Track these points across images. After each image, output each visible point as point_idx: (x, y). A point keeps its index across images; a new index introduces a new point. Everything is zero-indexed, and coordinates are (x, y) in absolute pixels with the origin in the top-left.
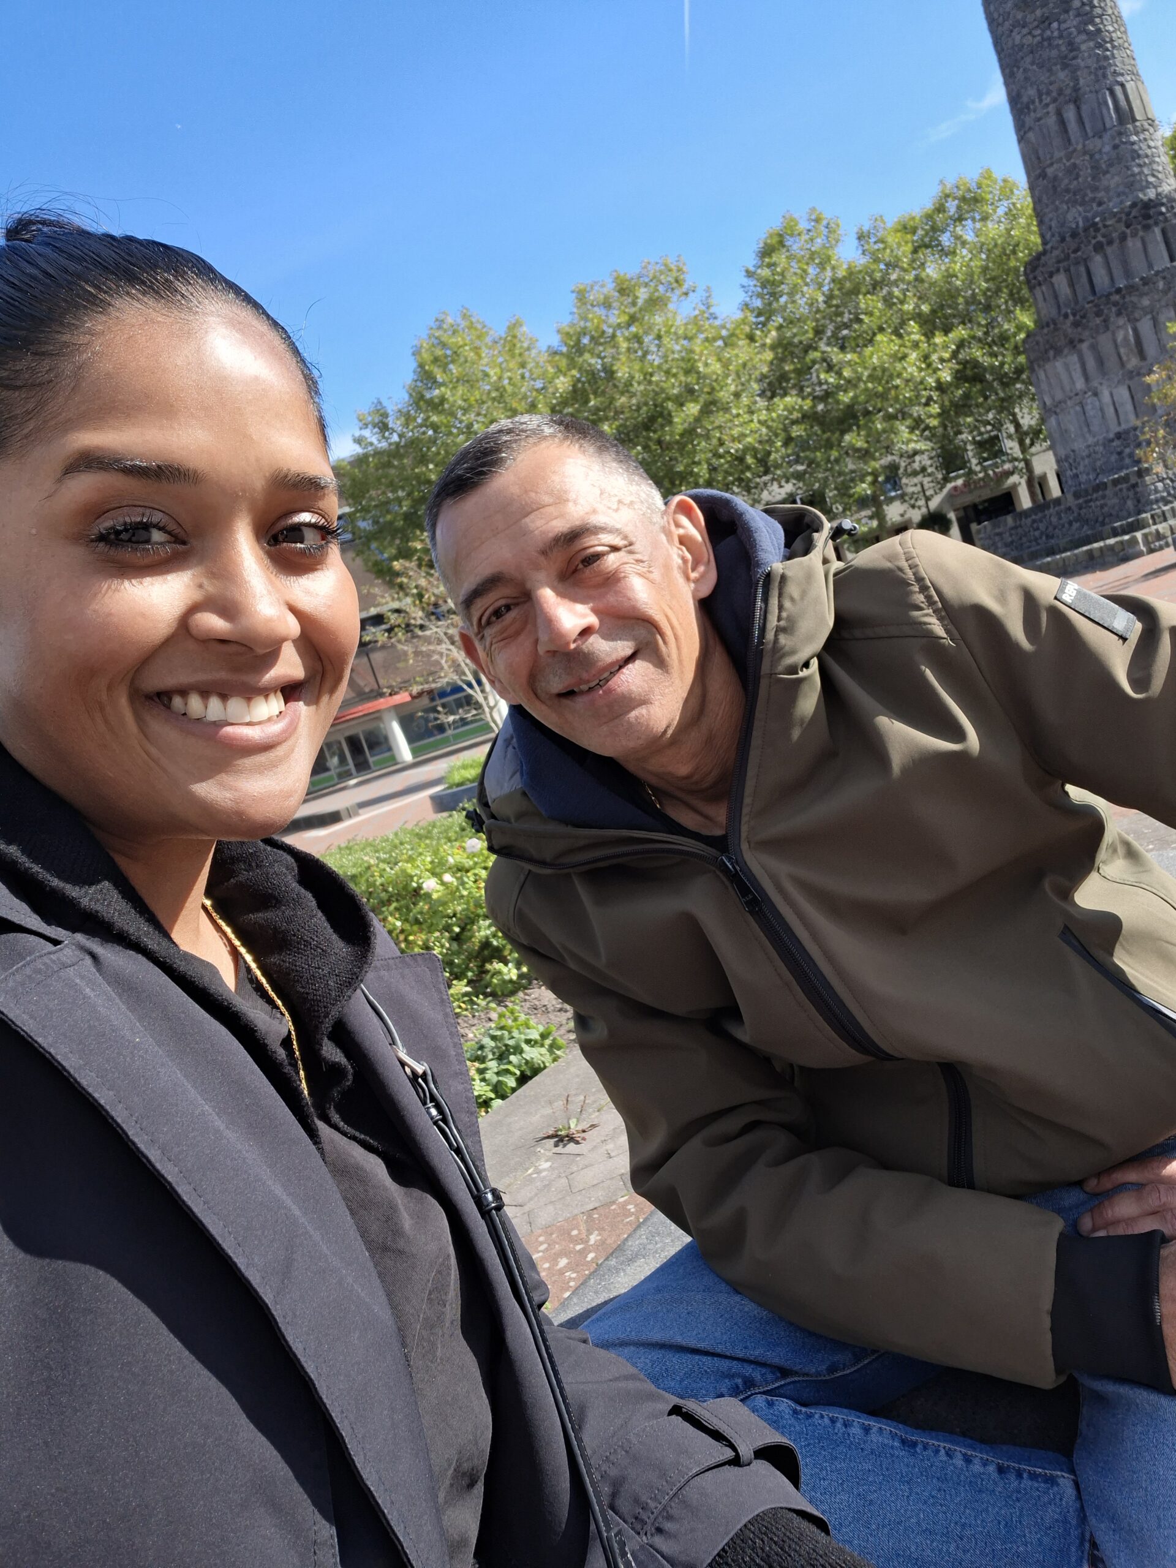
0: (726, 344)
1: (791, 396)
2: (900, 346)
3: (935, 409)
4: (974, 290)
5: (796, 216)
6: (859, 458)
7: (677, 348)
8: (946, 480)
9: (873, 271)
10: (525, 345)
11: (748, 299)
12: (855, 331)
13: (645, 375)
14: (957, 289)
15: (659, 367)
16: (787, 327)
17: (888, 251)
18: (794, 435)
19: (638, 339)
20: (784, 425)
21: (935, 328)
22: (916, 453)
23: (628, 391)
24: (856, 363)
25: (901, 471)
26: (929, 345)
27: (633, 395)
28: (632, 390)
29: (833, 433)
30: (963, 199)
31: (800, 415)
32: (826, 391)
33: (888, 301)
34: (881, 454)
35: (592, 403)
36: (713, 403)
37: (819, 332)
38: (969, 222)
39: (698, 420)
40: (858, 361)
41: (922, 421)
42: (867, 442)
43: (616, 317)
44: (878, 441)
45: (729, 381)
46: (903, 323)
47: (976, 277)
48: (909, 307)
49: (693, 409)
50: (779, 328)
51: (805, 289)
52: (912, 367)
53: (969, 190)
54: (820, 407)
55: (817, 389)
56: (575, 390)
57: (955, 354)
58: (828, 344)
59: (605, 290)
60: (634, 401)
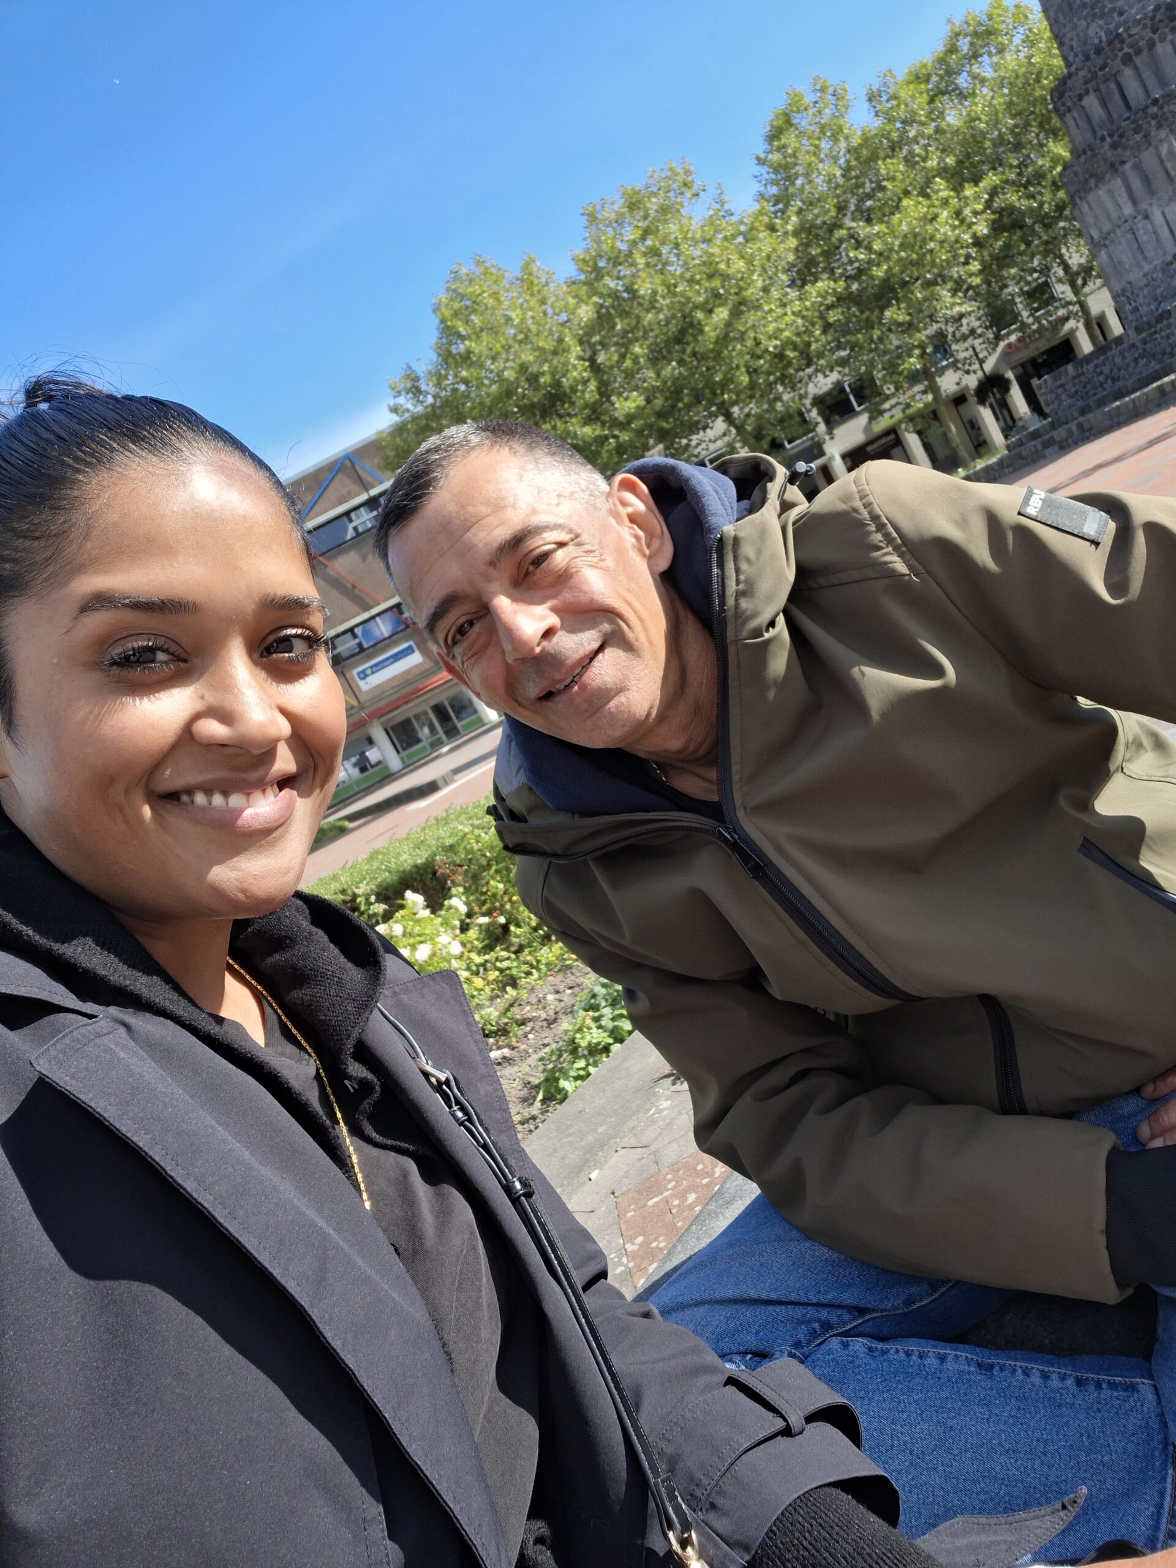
0: (747, 241)
1: (823, 280)
2: (929, 207)
3: (975, 266)
4: (1000, 131)
5: (800, 89)
6: (903, 332)
7: (698, 253)
8: (998, 338)
9: (889, 133)
10: (543, 280)
11: (762, 189)
12: (879, 200)
13: (668, 287)
14: (983, 134)
15: (682, 276)
16: (808, 209)
17: (903, 106)
18: (831, 320)
19: (654, 252)
20: (820, 312)
21: (964, 180)
22: (962, 316)
23: (654, 307)
24: (885, 234)
25: (950, 337)
26: (960, 200)
27: (660, 310)
28: (657, 305)
29: (872, 312)
30: (975, 34)
31: (834, 299)
32: (858, 269)
33: (910, 162)
34: (925, 325)
35: (619, 327)
36: (743, 302)
37: (841, 208)
38: (986, 57)
39: (729, 324)
40: (886, 231)
41: (964, 281)
42: (910, 314)
43: (630, 233)
44: (921, 311)
45: (755, 277)
46: (928, 182)
47: (1001, 115)
48: (932, 163)
49: (722, 314)
50: (800, 212)
51: (820, 166)
52: (944, 227)
53: (980, 24)
54: (855, 286)
55: (849, 268)
56: (600, 316)
57: (988, 204)
58: (854, 220)
59: (616, 207)
60: (661, 316)
